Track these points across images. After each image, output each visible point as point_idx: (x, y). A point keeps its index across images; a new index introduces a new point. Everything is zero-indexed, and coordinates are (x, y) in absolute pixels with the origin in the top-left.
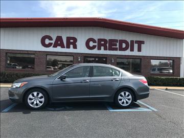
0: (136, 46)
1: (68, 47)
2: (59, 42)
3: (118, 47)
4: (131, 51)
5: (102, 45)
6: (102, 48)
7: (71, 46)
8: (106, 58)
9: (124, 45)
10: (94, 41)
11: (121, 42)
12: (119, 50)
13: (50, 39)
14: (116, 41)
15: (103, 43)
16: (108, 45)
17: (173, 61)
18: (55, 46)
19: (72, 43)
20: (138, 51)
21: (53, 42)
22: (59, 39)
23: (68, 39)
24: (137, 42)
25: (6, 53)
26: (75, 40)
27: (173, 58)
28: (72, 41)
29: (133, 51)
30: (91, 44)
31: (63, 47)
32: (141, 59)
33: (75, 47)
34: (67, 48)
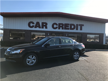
0: (79, 27)
2: (38, 25)
3: (69, 27)
5: (61, 27)
6: (61, 28)
7: (44, 27)
8: (63, 34)
9: (73, 27)
10: (57, 25)
11: (71, 25)
12: (70, 29)
13: (33, 23)
14: (69, 24)
15: (61, 25)
16: (64, 27)
17: (100, 35)
18: (36, 27)
19: (44, 26)
20: (80, 30)
21: (34, 25)
22: (38, 23)
23: (43, 23)
24: (80, 25)
25: (10, 31)
26: (46, 24)
27: (99, 33)
28: (44, 24)
30: (55, 26)
31: (40, 27)
32: (82, 34)
33: (46, 28)
34: (42, 28)
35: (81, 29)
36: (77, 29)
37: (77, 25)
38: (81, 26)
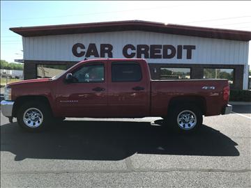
0: (184, 52)
1: (103, 56)
2: (92, 51)
3: (162, 53)
4: (178, 58)
5: (143, 52)
6: (143, 55)
7: (106, 55)
9: (169, 52)
10: (133, 48)
11: (166, 47)
12: (164, 58)
13: (83, 47)
14: (160, 47)
15: (143, 49)
16: (149, 52)
17: (235, 69)
18: (88, 55)
19: (107, 51)
20: (188, 58)
21: (85, 50)
22: (92, 46)
23: (103, 46)
24: (185, 47)
25: (36, 65)
26: (111, 47)
27: (233, 66)
29: (181, 58)
30: (130, 51)
31: (97, 56)
32: (191, 68)
33: (110, 55)
34: (101, 57)
35: (189, 56)
36: (180, 57)
37: (180, 47)
38: (190, 49)
